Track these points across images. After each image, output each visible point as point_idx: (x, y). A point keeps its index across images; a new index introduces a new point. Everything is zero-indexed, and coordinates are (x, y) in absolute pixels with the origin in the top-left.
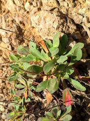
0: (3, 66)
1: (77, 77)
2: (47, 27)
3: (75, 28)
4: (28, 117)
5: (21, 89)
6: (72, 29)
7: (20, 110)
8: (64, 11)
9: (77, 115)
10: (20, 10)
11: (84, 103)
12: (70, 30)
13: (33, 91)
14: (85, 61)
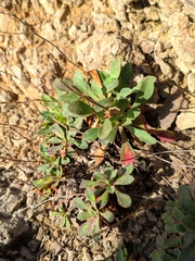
0: (30, 121)
1: (143, 126)
2: (102, 54)
3: (143, 57)
4: (66, 183)
5: (56, 145)
6: (139, 59)
7: (53, 174)
8: (127, 35)
9: (141, 183)
10: (61, 38)
11: (152, 168)
12: (136, 59)
13: (74, 146)
14: (155, 106)
